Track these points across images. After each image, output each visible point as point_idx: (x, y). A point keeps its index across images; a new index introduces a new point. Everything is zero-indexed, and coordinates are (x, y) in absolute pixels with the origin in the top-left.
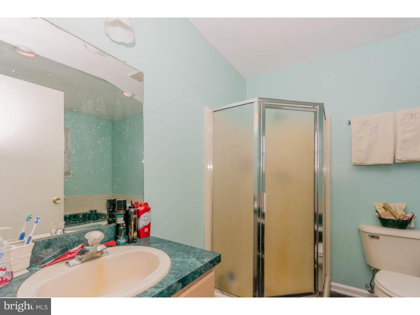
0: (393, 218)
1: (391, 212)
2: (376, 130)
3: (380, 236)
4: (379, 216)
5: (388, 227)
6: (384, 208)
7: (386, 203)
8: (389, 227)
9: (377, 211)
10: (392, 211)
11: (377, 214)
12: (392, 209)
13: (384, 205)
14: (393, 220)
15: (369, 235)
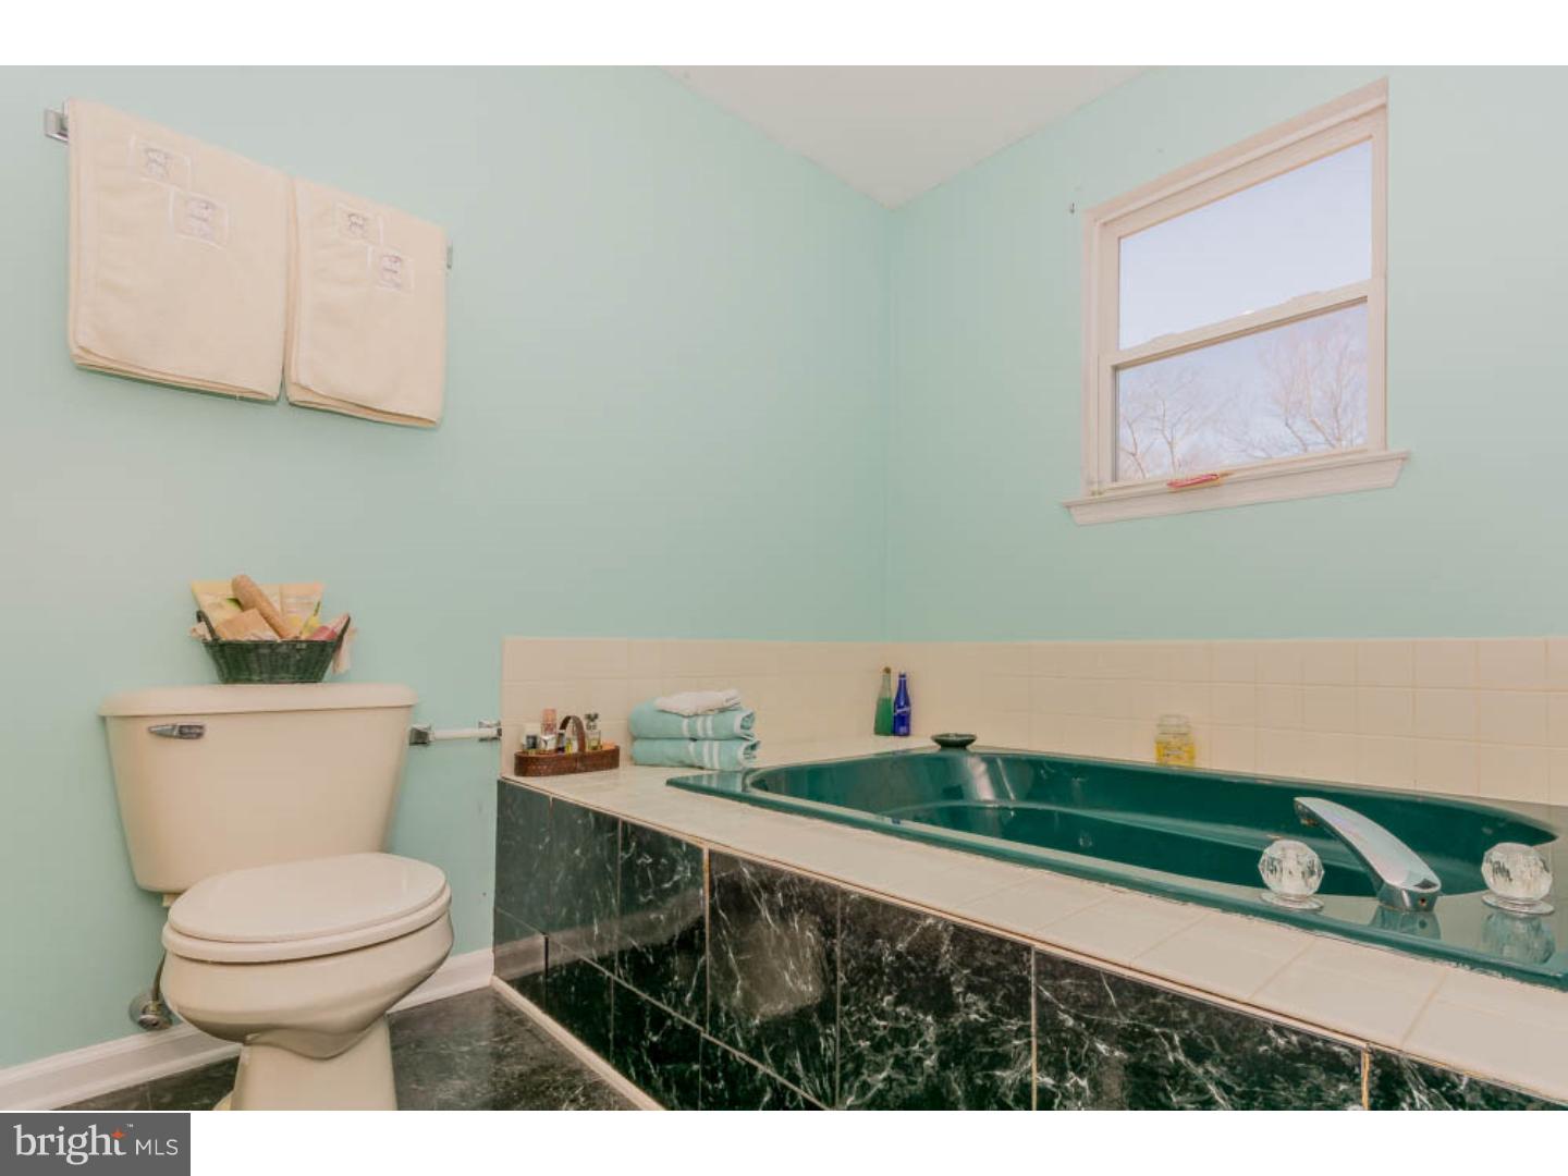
0: (268, 635)
1: (262, 614)
2: (205, 220)
3: (208, 723)
4: (209, 638)
5: (249, 681)
6: (236, 601)
7: (242, 577)
8: (256, 678)
9: (201, 617)
10: (268, 611)
11: (202, 629)
12: (270, 604)
13: (236, 585)
14: (271, 645)
15: (149, 729)
